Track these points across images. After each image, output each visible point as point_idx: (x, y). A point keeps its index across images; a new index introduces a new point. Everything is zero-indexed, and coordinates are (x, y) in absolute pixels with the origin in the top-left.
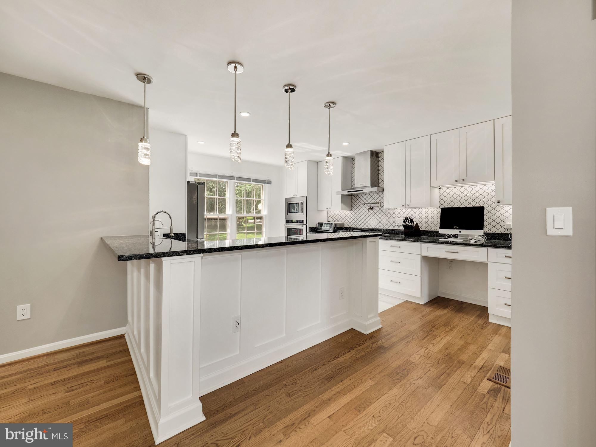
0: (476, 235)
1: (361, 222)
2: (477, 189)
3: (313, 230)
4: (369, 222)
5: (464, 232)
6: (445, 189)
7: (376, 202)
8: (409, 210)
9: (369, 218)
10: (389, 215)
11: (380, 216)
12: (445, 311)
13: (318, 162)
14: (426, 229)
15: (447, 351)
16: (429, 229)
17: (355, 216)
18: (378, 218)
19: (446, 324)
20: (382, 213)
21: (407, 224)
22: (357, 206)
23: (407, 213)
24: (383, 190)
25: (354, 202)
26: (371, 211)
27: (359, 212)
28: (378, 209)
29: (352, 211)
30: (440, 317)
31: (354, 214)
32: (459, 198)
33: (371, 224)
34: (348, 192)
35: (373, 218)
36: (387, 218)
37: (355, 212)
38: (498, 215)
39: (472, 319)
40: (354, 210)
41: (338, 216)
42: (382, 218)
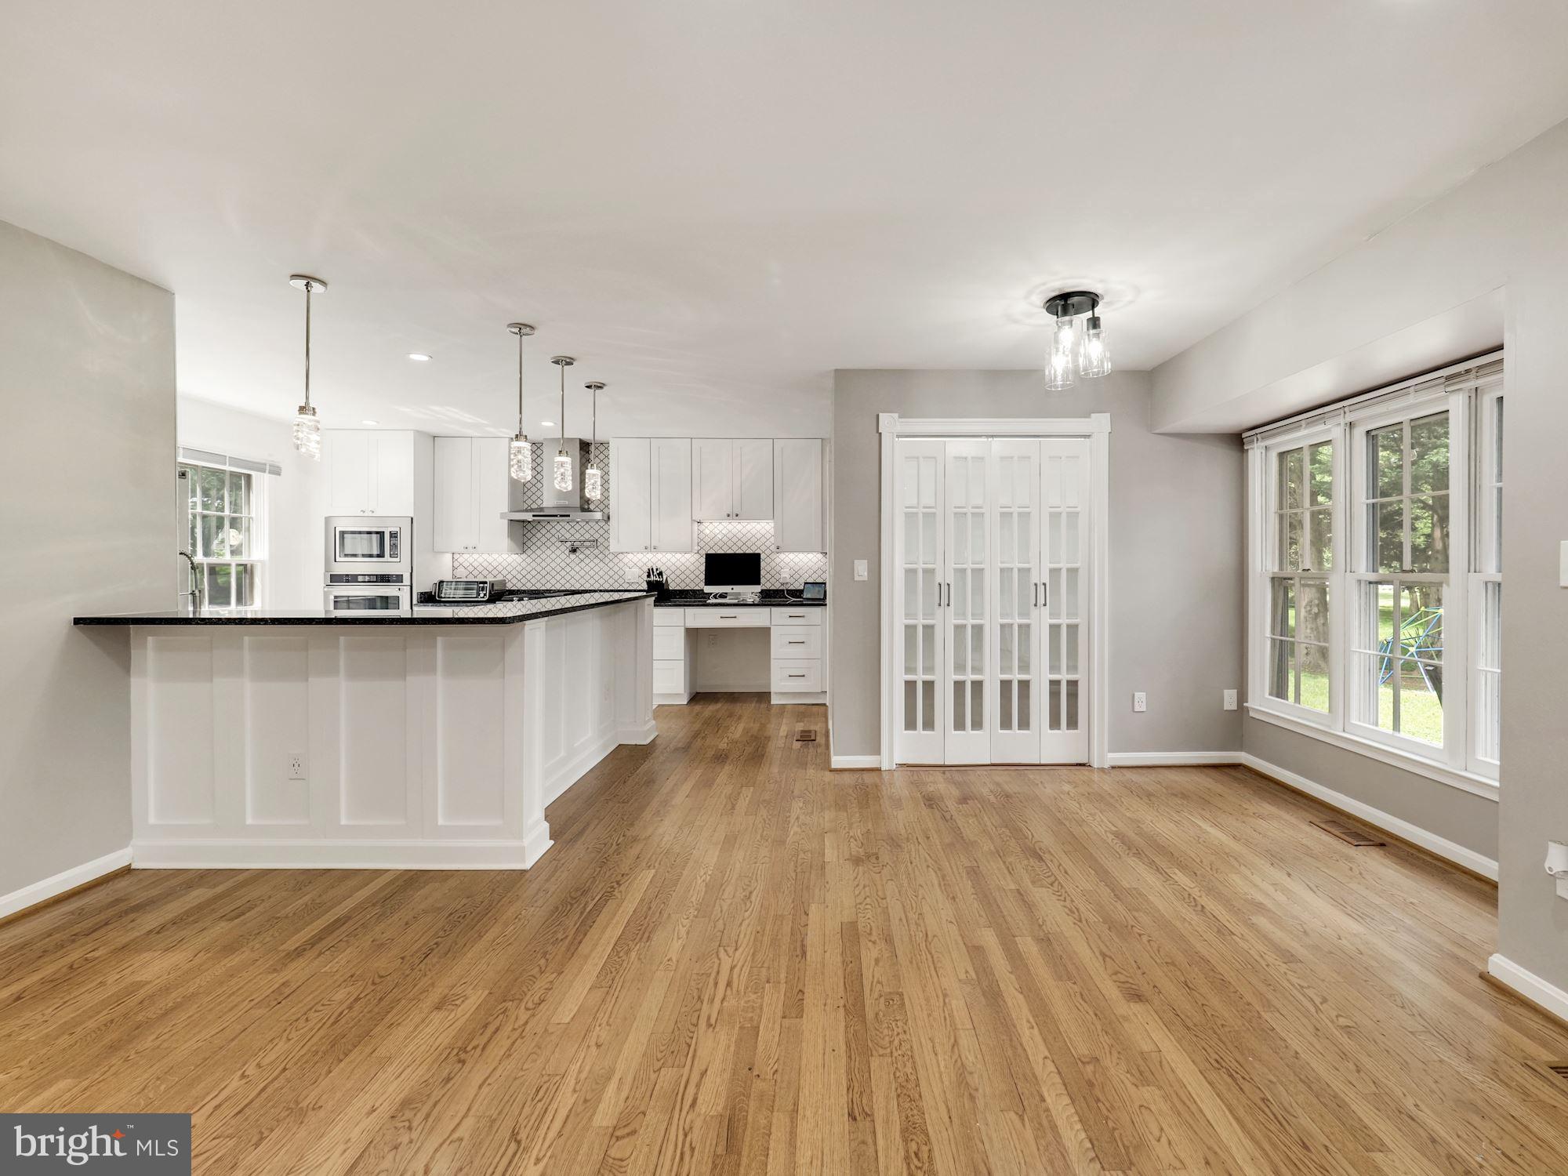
0: (749, 592)
1: (548, 577)
2: (749, 527)
3: (428, 598)
4: (568, 577)
5: (738, 589)
6: (706, 524)
7: (582, 538)
8: (659, 556)
9: (568, 569)
10: (611, 565)
11: (592, 565)
12: (719, 705)
13: (435, 437)
14: (678, 588)
15: (750, 734)
16: (682, 587)
17: (534, 565)
18: (587, 569)
19: (730, 716)
20: (597, 561)
21: (652, 578)
22: (539, 544)
23: (654, 560)
24: (609, 518)
25: (529, 535)
26: (573, 556)
27: (544, 556)
28: (587, 552)
29: (524, 556)
30: (717, 711)
31: (529, 560)
32: (725, 539)
33: (573, 581)
34: (534, 516)
35: (577, 569)
36: (606, 569)
37: (534, 556)
38: (773, 564)
39: (753, 705)
40: (529, 552)
41: (485, 564)
42: (597, 569)
